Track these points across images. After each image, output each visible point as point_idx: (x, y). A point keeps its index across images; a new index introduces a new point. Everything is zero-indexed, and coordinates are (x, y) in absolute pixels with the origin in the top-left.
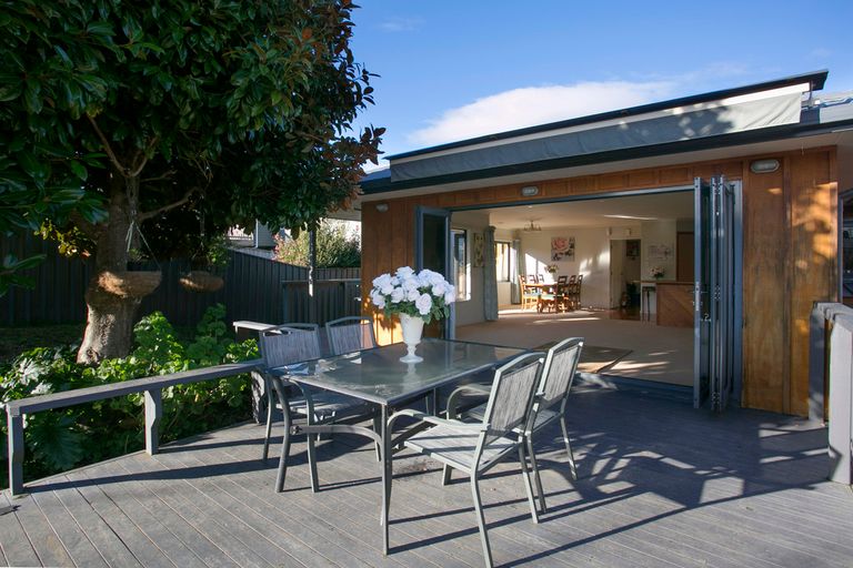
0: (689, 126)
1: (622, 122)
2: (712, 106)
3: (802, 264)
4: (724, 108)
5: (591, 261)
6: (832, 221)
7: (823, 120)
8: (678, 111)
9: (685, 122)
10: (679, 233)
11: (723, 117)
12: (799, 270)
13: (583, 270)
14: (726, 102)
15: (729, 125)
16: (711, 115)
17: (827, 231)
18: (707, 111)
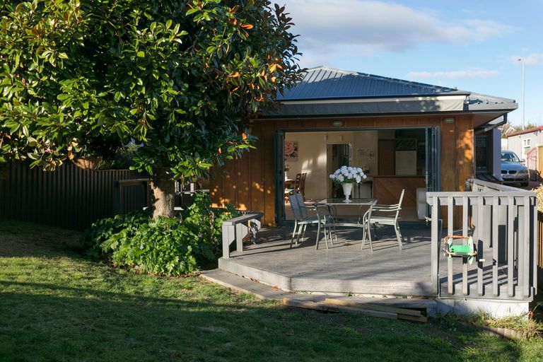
0: (424, 105)
1: (397, 100)
2: (433, 99)
3: (461, 162)
4: (438, 100)
5: (311, 162)
6: (472, 146)
7: (470, 109)
8: (420, 99)
9: (423, 103)
10: (379, 140)
11: (437, 104)
12: (461, 165)
13: (305, 169)
14: (439, 98)
15: (439, 107)
16: (433, 102)
17: (469, 149)
18: (431, 101)
